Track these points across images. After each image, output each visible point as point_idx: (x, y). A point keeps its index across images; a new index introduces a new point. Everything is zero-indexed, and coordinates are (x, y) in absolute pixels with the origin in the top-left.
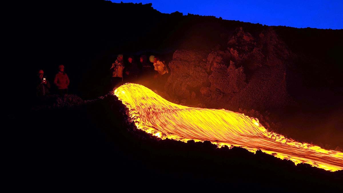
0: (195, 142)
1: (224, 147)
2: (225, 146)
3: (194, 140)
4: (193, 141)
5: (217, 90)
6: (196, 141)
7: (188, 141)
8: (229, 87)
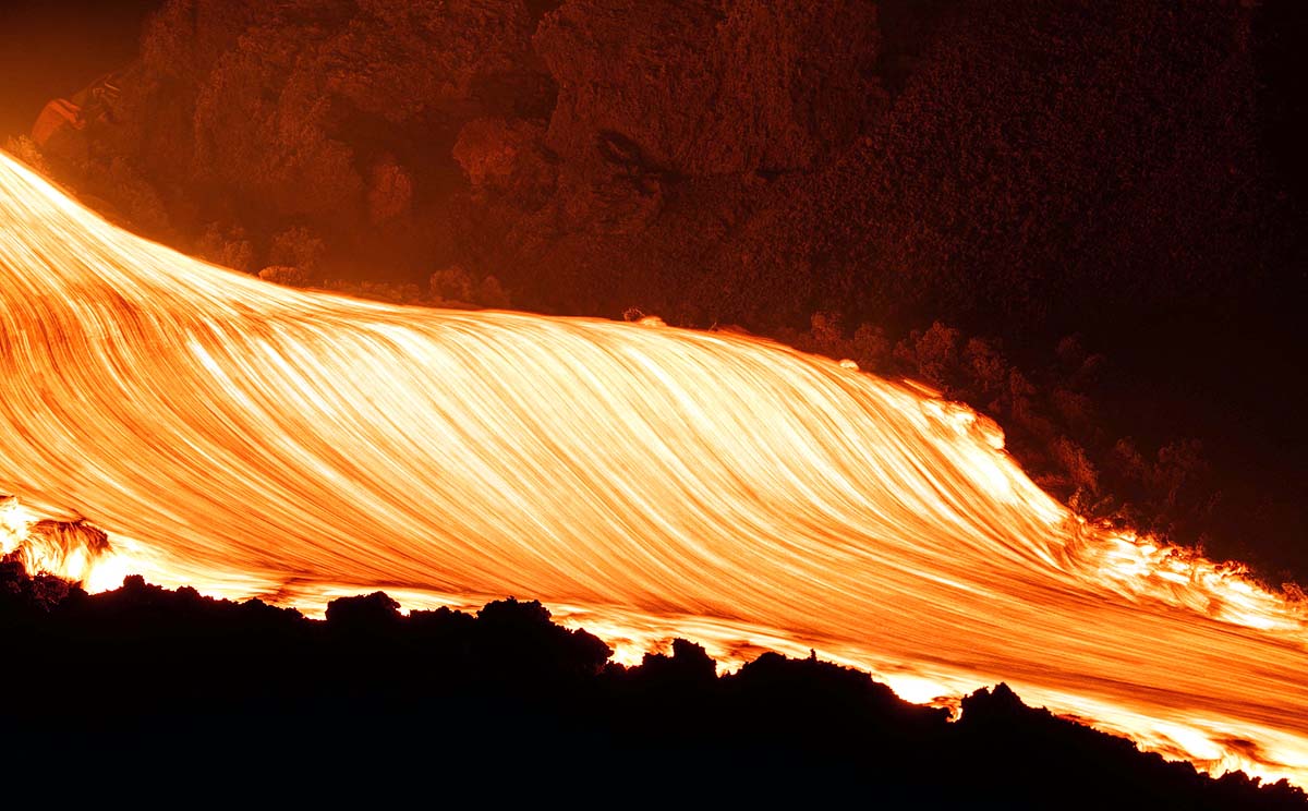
0: (404, 611)
1: (670, 653)
2: (680, 644)
3: (392, 593)
4: (381, 606)
5: (613, 146)
6: (410, 602)
7: (337, 607)
8: (719, 118)
